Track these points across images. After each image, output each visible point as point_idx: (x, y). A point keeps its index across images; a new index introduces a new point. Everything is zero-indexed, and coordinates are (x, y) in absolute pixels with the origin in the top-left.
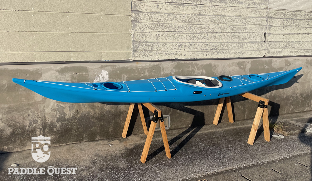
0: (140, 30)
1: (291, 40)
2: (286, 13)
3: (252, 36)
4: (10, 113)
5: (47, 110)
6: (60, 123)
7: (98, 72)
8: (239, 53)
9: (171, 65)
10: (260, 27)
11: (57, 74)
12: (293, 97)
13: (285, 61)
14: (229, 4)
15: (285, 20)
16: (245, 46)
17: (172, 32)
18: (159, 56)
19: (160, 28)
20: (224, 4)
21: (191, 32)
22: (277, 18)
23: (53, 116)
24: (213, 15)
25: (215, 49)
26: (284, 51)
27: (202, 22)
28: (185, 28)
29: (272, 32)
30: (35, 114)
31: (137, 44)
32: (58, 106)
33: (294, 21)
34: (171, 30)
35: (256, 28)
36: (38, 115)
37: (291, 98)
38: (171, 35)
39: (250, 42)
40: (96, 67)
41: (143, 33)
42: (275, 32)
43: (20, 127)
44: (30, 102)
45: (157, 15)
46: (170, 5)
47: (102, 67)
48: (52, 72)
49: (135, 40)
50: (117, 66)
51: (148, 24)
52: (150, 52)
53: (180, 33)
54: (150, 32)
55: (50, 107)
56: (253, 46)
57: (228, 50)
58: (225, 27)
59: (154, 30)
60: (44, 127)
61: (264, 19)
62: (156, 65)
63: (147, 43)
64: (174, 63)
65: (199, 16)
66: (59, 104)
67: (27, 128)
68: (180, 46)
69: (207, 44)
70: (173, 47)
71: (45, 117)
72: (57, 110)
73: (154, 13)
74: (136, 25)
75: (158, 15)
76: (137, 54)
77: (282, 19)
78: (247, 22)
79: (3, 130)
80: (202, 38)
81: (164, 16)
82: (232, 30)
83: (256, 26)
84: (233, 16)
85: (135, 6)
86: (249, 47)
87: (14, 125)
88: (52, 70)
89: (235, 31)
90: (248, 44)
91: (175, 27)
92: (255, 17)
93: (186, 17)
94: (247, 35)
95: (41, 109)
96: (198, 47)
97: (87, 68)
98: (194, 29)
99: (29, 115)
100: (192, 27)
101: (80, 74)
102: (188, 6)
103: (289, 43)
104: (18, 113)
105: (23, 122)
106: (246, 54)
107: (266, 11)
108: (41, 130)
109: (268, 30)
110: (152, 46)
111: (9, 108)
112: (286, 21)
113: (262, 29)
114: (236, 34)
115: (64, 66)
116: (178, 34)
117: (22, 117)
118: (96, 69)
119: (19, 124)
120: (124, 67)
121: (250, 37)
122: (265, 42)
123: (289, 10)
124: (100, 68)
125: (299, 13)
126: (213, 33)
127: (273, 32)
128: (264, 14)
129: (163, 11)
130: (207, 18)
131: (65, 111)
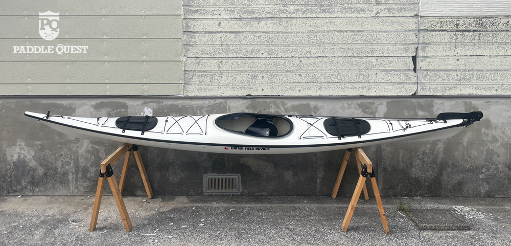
0: (194, 56)
1: (476, 68)
2: (461, 22)
3: (387, 62)
4: (43, 151)
5: (81, 151)
6: (94, 169)
7: (139, 109)
8: (360, 89)
9: (242, 103)
10: (402, 47)
11: (92, 109)
12: (488, 170)
13: (464, 104)
14: (338, 14)
15: (459, 33)
16: (372, 78)
17: (241, 57)
18: (222, 91)
19: (223, 52)
20: (328, 14)
21: (273, 57)
22: (439, 31)
23: (86, 159)
24: (310, 31)
25: (315, 82)
26: (460, 87)
27: (291, 43)
28: (262, 52)
29: (429, 55)
30: (67, 154)
31: (190, 74)
32: (92, 147)
33: (480, 34)
34: (241, 56)
35: (394, 49)
36: (71, 157)
37: (484, 170)
38: (240, 61)
39: (382, 71)
40: (138, 103)
41: (199, 60)
42: (437, 54)
43: (52, 168)
44: (63, 141)
45: (218, 36)
46: (238, 22)
47: (145, 103)
48: (87, 107)
49: (186, 69)
50: (164, 103)
51: (206, 48)
52: (209, 85)
53: (254, 59)
54: (209, 59)
55: (84, 148)
56: (390, 78)
57: (339, 84)
58: (332, 49)
59: (214, 56)
60: (77, 172)
61: (411, 33)
62: (218, 103)
63: (205, 74)
64: (245, 101)
65: (286, 35)
66: (93, 145)
67: (59, 170)
68: (255, 77)
69: (300, 75)
70: (244, 79)
71: (78, 160)
72: (92, 152)
73: (215, 33)
74: (188, 50)
75: (220, 35)
76: (190, 87)
77: (452, 31)
78: (374, 40)
79: (35, 169)
80: (291, 65)
81: (229, 36)
82: (345, 53)
83: (393, 45)
84: (346, 32)
85: (187, 26)
86: (381, 80)
87: (46, 165)
88: (87, 105)
89: (351, 54)
90: (379, 74)
91: (247, 52)
92: (391, 32)
93: (264, 36)
94: (377, 60)
95: (74, 150)
96: (285, 79)
97: (126, 103)
98: (278, 53)
99: (61, 155)
100: (274, 51)
101: (118, 110)
102: (265, 22)
103: (471, 73)
104: (50, 152)
105: (55, 162)
106: (376, 90)
107: (415, 20)
108: (73, 175)
109: (421, 51)
110: (211, 78)
111: (42, 145)
112: (461, 35)
113: (407, 50)
114: (354, 59)
115: (99, 101)
116: (252, 61)
117: (54, 157)
118: (137, 105)
119: (52, 164)
120: (174, 104)
121: (382, 63)
122: (415, 70)
123: (467, 17)
124: (142, 104)
125: (492, 19)
126: (310, 58)
127: (432, 54)
128: (411, 25)
129: (228, 30)
130: (298, 36)
131: (100, 155)
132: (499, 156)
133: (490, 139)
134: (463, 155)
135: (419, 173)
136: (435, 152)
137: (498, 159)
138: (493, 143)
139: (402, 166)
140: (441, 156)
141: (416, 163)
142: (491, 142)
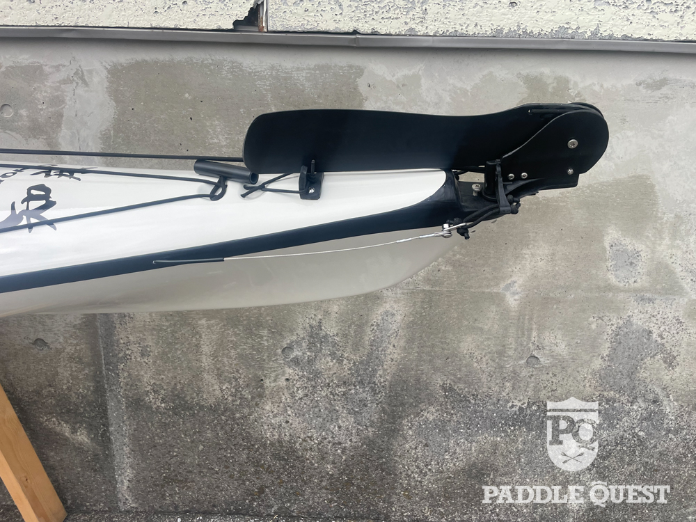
132: (670, 362)
133: (643, 282)
134: (501, 353)
135: (297, 423)
136: (368, 336)
137: (666, 377)
138: (650, 300)
139: (214, 390)
140: (393, 353)
141: (282, 382)
142: (643, 298)
